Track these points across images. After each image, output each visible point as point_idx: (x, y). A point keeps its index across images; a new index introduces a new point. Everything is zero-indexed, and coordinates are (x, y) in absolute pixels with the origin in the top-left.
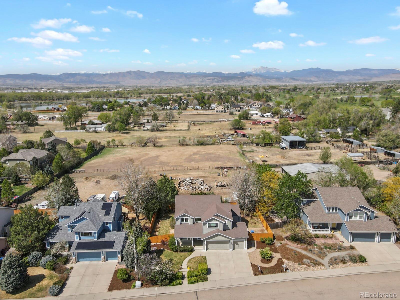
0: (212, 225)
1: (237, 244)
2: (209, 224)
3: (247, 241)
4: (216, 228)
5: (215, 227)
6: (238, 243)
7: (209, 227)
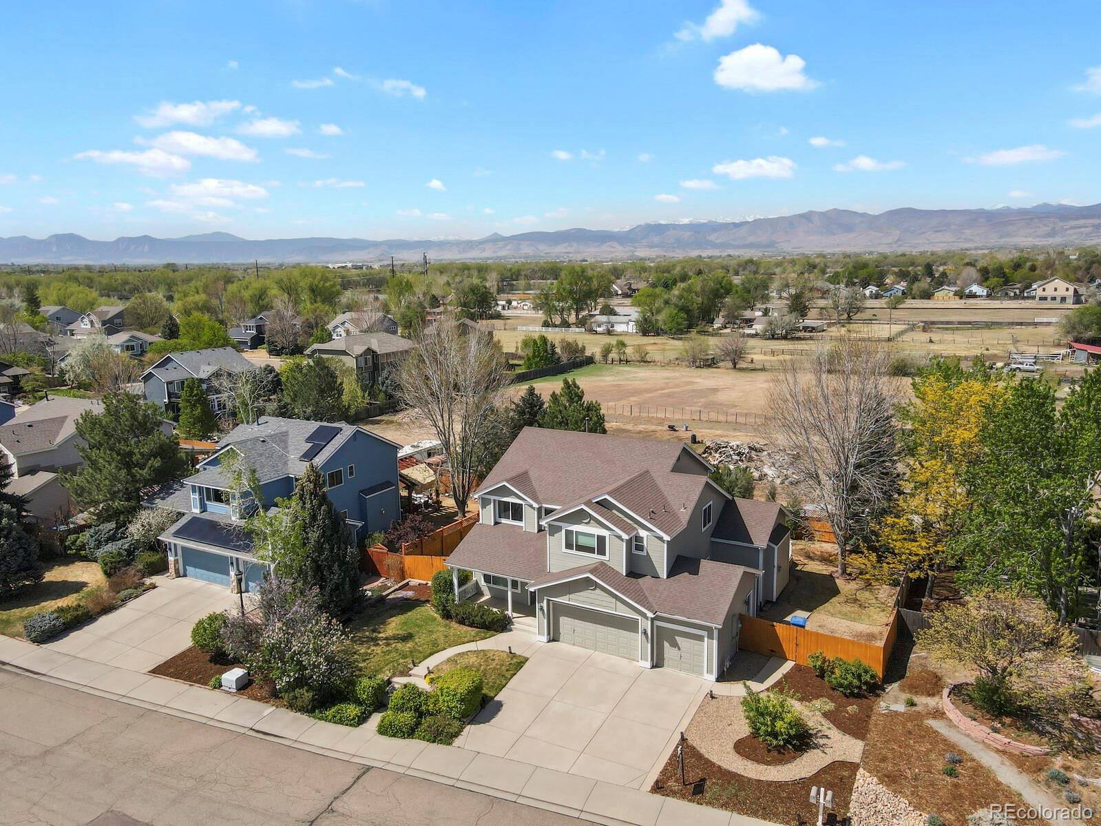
0: (583, 541)
1: (674, 644)
2: (569, 533)
3: (715, 642)
4: (595, 556)
5: (591, 550)
6: (679, 639)
7: (569, 546)
